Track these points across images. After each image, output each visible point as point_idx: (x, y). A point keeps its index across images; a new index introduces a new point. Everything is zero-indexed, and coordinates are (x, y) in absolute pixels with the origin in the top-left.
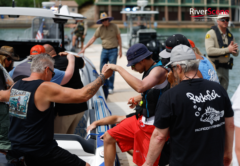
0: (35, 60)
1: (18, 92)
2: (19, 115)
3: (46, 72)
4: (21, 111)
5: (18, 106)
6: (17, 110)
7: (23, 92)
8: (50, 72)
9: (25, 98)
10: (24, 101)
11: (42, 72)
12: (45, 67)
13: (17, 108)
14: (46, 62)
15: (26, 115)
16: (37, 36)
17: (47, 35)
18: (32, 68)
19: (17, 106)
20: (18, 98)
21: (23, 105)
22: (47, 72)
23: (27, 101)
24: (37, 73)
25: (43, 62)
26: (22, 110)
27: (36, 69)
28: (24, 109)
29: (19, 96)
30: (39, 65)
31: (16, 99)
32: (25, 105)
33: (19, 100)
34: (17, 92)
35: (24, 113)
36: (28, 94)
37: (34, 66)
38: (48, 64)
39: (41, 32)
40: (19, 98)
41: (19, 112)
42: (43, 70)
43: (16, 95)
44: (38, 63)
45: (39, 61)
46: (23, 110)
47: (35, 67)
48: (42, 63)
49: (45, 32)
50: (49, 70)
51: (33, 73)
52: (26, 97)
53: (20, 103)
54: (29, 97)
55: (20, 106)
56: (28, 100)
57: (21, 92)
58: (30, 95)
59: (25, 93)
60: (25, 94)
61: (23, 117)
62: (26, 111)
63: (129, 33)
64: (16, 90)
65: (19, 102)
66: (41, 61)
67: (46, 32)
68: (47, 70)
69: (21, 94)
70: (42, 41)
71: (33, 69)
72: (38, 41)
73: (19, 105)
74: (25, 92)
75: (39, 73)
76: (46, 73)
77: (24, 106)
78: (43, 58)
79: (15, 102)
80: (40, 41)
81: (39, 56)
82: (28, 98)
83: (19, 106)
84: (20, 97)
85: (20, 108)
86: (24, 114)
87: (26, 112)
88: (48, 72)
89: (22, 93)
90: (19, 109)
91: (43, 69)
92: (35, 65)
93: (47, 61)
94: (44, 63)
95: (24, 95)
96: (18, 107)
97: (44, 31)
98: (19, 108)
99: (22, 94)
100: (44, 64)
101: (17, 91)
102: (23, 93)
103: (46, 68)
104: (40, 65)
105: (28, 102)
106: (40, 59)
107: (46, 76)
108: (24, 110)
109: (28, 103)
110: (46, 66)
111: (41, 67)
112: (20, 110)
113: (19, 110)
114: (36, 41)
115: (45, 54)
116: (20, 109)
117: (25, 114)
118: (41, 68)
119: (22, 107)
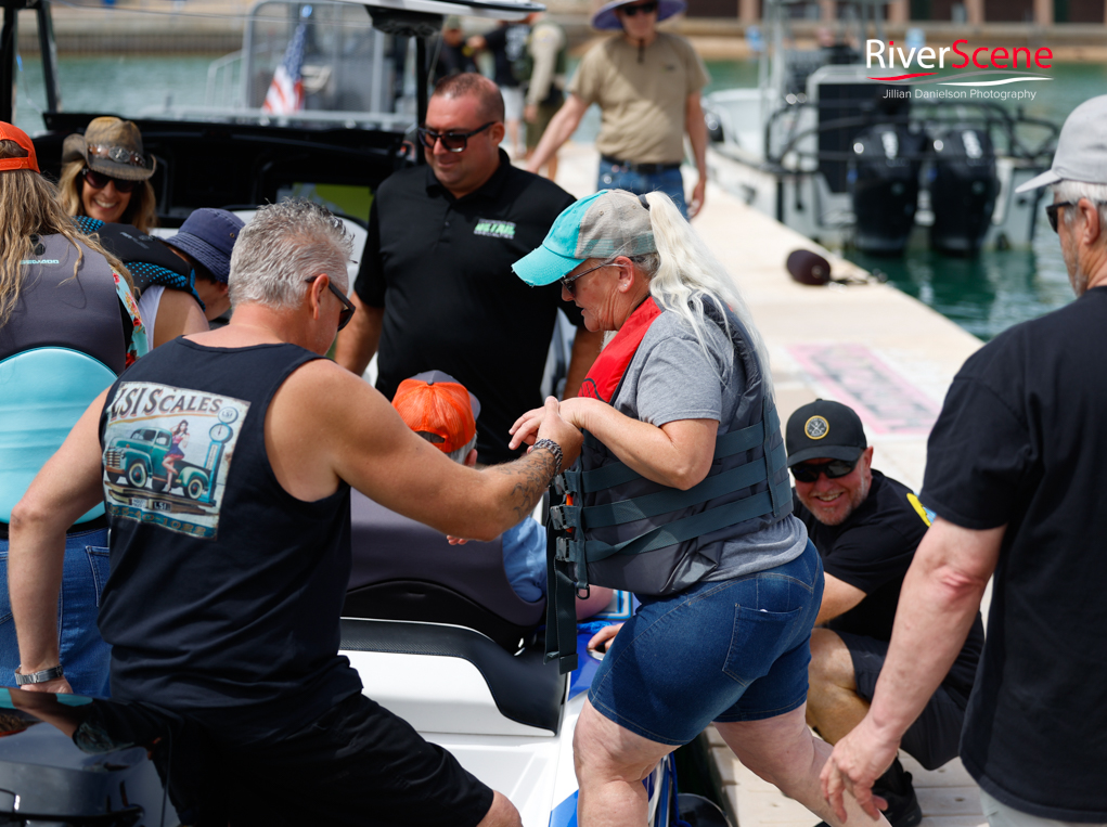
0: (257, 235)
1: (173, 397)
2: (178, 517)
3: (313, 300)
4: (187, 495)
5: (171, 467)
6: (166, 489)
7: (204, 399)
8: (334, 299)
9: (217, 429)
10: (208, 445)
11: (290, 304)
12: (306, 278)
13: (166, 478)
14: (312, 250)
15: (217, 518)
16: (272, 95)
17: (322, 91)
18: (237, 277)
19: (166, 469)
20: (175, 429)
21: (202, 465)
22: (319, 301)
23: (223, 447)
24: (263, 306)
25: (295, 248)
26: (195, 492)
27: (261, 283)
28: (205, 484)
29: (180, 419)
30: (276, 263)
31: (158, 431)
32: (211, 466)
33: (180, 440)
34: (163, 396)
35: (208, 509)
36: (235, 410)
37: (252, 267)
38: (321, 258)
39: (292, 75)
40: (183, 427)
41: (174, 503)
42: (297, 290)
43: (157, 411)
44: (271, 256)
45: (278, 245)
46: (201, 491)
47: (258, 273)
48: (290, 253)
49: (311, 77)
50: (326, 289)
51: (242, 303)
52: (222, 424)
53: (183, 455)
54: (237, 427)
55: (187, 472)
56: (233, 441)
57: (193, 398)
58: (242, 415)
59: (214, 403)
60: (218, 407)
61: (199, 530)
62: (219, 496)
63: (769, 85)
64: (160, 387)
65: (181, 446)
66: (287, 245)
67: (319, 76)
68: (319, 289)
69: (189, 408)
70: (292, 122)
71: (244, 283)
72: (273, 121)
73: (181, 464)
74: (214, 397)
75: (277, 306)
76: (312, 309)
77: (208, 472)
78: (300, 229)
79: (155, 447)
80: (283, 123)
81: (278, 218)
82: (231, 430)
83: (179, 470)
84: (184, 422)
85: (186, 481)
86: (203, 513)
87: (219, 504)
88: (322, 299)
89: (196, 404)
90: (174, 485)
91: (296, 284)
92: (257, 265)
93: (318, 242)
94: (304, 256)
95: (208, 412)
96: (175, 477)
97: (308, 70)
98: (178, 481)
99: (200, 409)
100: (303, 260)
101: (167, 390)
102: (203, 403)
103: (310, 281)
104: (282, 266)
105: (229, 448)
106: (280, 235)
107: (312, 323)
108: (206, 494)
109: (228, 456)
110: (311, 270)
111: (287, 277)
112: (185, 490)
113: (179, 491)
114: (264, 122)
115: (309, 207)
116: (181, 485)
117: (210, 514)
118: (289, 280)
119: (194, 476)
